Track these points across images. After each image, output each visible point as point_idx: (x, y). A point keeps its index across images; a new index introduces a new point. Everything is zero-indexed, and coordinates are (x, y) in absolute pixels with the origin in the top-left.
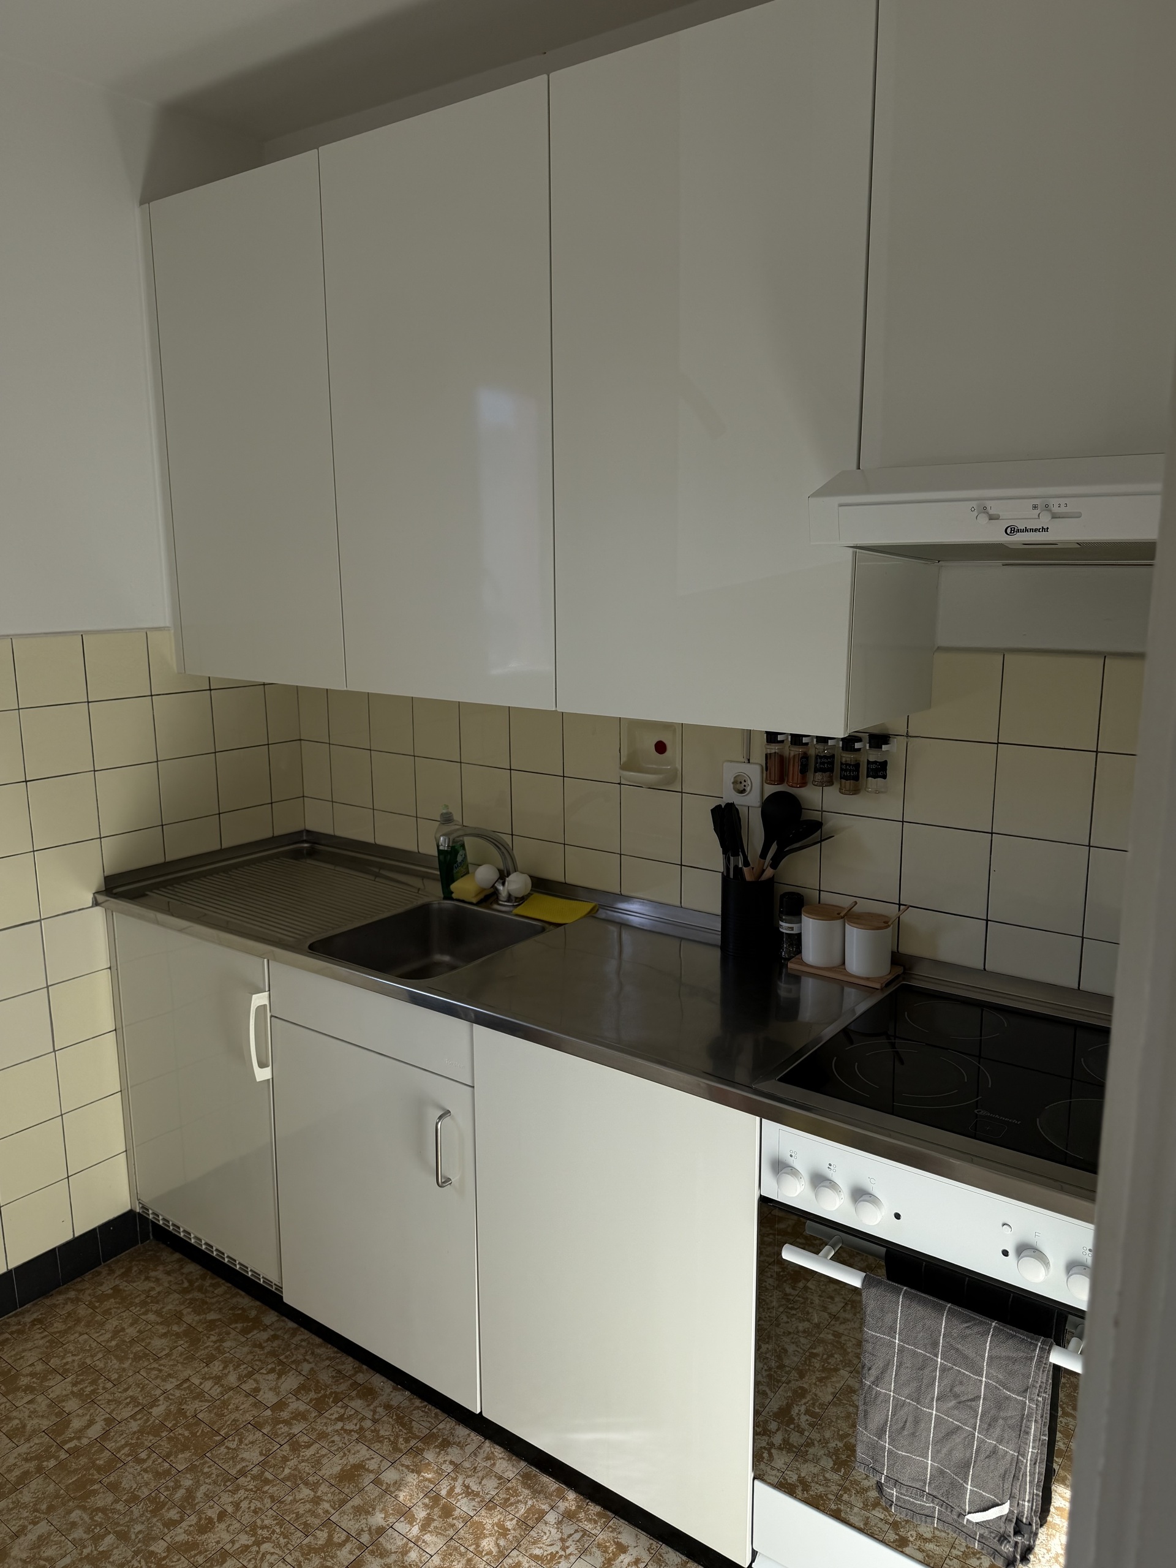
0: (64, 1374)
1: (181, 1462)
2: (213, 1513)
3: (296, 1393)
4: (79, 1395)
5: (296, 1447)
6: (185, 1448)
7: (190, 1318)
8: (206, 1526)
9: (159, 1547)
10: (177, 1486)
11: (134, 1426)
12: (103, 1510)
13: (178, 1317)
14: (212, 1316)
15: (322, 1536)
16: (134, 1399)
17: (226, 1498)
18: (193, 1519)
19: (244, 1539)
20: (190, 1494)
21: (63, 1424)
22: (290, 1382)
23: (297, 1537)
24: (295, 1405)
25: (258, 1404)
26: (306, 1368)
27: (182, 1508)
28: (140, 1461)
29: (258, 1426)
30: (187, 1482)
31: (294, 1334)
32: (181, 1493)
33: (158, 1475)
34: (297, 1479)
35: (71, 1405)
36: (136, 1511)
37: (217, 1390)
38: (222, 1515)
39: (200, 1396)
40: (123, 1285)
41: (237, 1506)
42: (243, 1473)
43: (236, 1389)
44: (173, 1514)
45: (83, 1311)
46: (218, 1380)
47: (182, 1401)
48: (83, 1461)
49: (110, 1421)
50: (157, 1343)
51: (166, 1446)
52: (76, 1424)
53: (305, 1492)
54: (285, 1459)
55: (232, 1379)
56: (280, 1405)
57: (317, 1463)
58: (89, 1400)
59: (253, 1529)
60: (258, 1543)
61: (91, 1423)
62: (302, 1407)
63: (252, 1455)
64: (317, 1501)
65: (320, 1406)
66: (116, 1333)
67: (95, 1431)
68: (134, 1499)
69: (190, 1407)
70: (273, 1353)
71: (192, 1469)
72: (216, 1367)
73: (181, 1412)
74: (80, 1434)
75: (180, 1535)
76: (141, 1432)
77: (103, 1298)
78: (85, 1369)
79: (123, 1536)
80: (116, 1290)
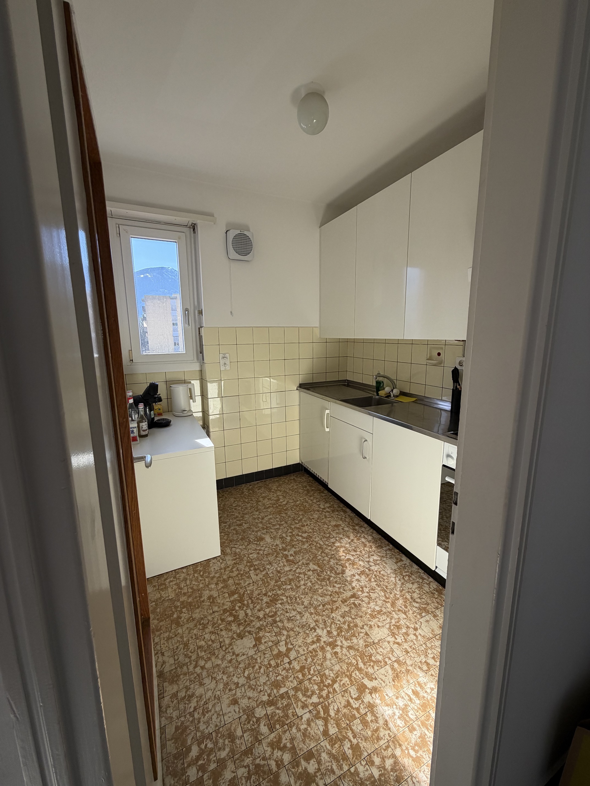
0: (280, 491)
1: (301, 513)
2: (305, 524)
3: (328, 507)
4: (283, 496)
5: (326, 517)
6: (302, 511)
7: (308, 487)
8: (303, 526)
9: (293, 527)
10: (299, 517)
11: (292, 504)
12: (283, 517)
13: (306, 487)
14: (313, 488)
15: (328, 535)
16: (293, 499)
17: (308, 522)
18: (301, 524)
19: (311, 530)
20: (301, 519)
21: (279, 500)
22: (328, 505)
23: (322, 534)
24: (327, 509)
25: (319, 507)
26: (332, 503)
27: (299, 521)
28: (292, 510)
29: (318, 511)
30: (301, 517)
31: (331, 496)
32: (299, 518)
33: (295, 514)
34: (324, 523)
35: (281, 497)
36: (290, 519)
37: (311, 502)
38: (307, 525)
39: (307, 502)
40: (296, 478)
41: (311, 524)
42: (313, 519)
43: (315, 503)
44: (297, 522)
45: (286, 481)
46: (312, 500)
47: (303, 502)
48: (281, 507)
49: (288, 502)
50: (300, 490)
51: (298, 509)
52: (281, 500)
53: (326, 526)
54: (323, 519)
55: (315, 501)
56: (324, 509)
57: (330, 521)
58: (285, 497)
59: (313, 529)
60: (314, 532)
61: (284, 501)
62: (329, 510)
63: (316, 516)
64: (328, 528)
65: (333, 511)
66: (292, 487)
67: (284, 503)
68: (290, 517)
69: (305, 504)
70: (325, 499)
71: (302, 515)
72: (312, 498)
73: (302, 504)
74: (281, 503)
75: (298, 526)
76: (294, 505)
77: (291, 480)
78: (285, 491)
79: (286, 523)
80: (294, 479)
